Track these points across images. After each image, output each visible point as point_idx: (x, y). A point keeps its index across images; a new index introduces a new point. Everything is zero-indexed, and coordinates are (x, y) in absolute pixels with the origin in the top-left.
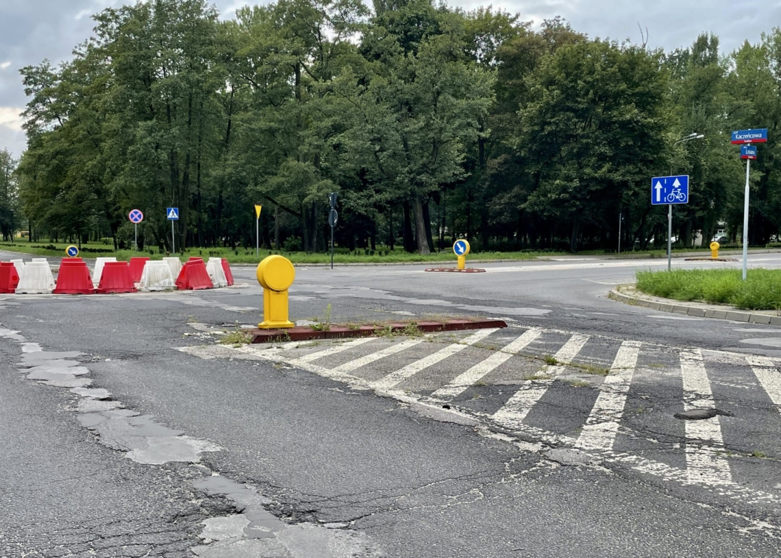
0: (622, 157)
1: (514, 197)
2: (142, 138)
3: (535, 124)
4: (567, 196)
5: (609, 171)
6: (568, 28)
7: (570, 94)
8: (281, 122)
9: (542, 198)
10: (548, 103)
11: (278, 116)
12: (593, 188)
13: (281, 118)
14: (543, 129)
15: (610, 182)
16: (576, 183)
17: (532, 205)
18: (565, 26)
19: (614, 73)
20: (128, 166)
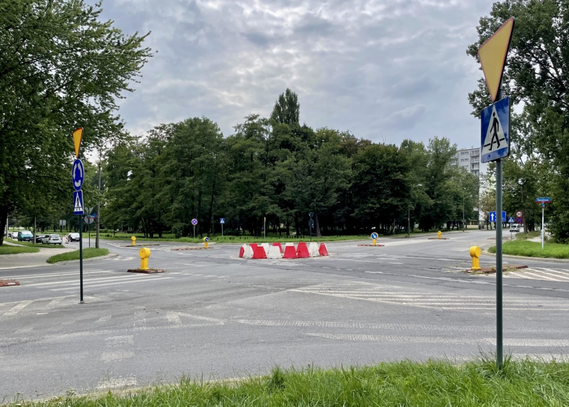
0: (395, 194)
1: (346, 211)
2: (188, 185)
3: (358, 180)
4: (374, 211)
5: (392, 201)
6: (353, 136)
7: (373, 167)
8: (253, 178)
9: (362, 212)
10: (363, 171)
11: (251, 176)
12: (384, 207)
13: (253, 176)
14: (361, 182)
15: (391, 205)
16: (378, 206)
17: (357, 214)
18: (351, 135)
19: (390, 159)
20: (180, 198)
